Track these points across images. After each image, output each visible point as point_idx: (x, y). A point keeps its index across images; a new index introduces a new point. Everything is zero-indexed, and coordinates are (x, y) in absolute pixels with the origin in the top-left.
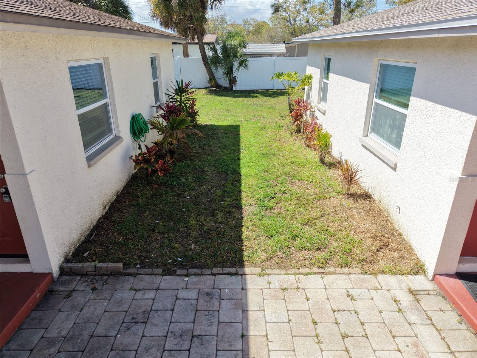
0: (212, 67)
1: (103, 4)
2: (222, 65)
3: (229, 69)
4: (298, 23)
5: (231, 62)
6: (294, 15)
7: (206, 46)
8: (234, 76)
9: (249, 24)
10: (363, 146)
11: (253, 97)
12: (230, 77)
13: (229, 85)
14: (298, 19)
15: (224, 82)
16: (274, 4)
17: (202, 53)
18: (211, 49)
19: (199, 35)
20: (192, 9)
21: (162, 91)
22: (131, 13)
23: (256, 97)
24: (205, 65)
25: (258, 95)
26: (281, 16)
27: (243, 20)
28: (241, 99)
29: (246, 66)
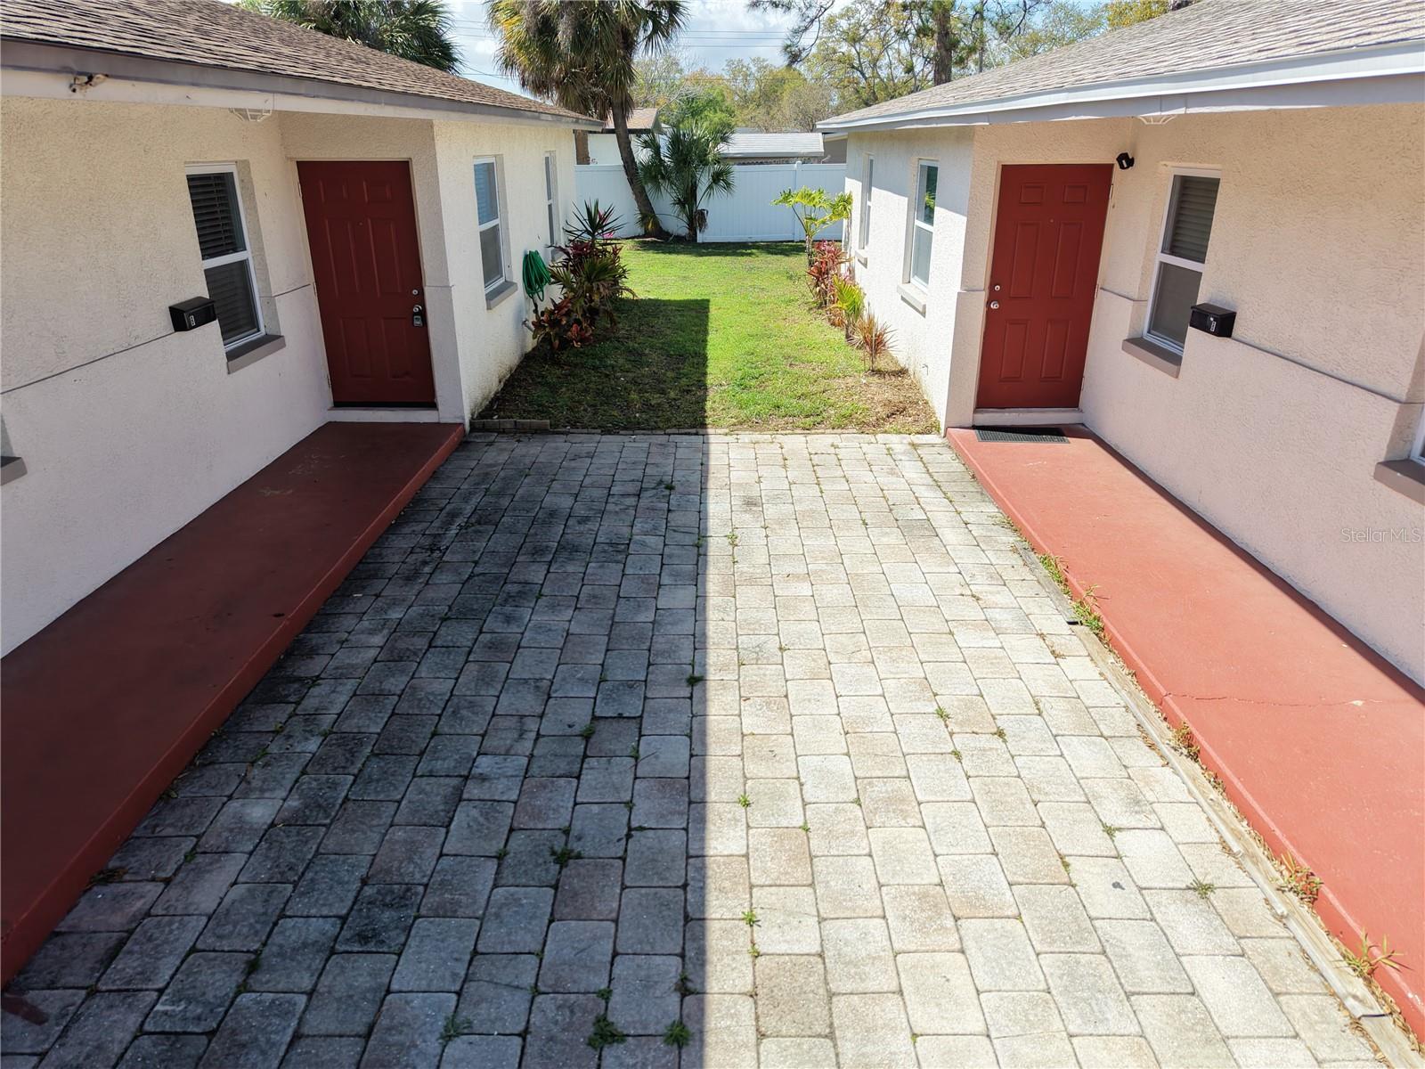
0: (649, 187)
1: (400, 40)
2: (672, 183)
3: (689, 191)
4: (884, 73)
5: (693, 177)
6: (871, 50)
7: (633, 137)
8: (699, 208)
9: (747, 75)
10: (903, 299)
11: (743, 255)
12: (691, 211)
13: (687, 231)
14: (884, 61)
15: (675, 223)
16: (789, 43)
17: (625, 155)
18: (646, 145)
19: (618, 111)
20: (603, 51)
21: (560, 224)
22: (456, 60)
23: (750, 254)
24: (631, 182)
25: (754, 251)
26: (835, 52)
27: (730, 63)
28: (713, 259)
29: (728, 186)
